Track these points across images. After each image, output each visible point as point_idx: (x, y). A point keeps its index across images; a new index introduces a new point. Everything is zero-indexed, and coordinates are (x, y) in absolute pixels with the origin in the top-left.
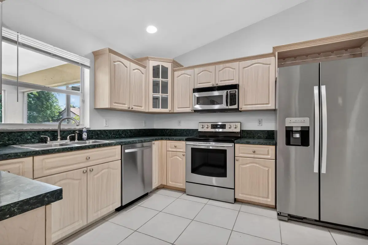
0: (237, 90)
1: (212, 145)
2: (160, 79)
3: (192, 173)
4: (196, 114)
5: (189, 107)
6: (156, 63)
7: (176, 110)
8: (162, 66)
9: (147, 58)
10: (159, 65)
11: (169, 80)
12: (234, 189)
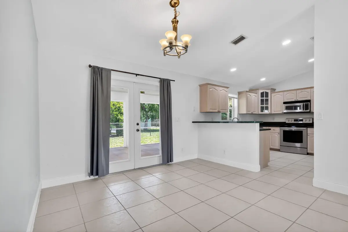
0: (309, 103)
1: (294, 129)
2: (265, 98)
3: (283, 141)
4: (285, 114)
5: (280, 110)
6: (262, 91)
7: (273, 112)
8: (265, 92)
9: (258, 89)
10: (264, 92)
11: (269, 98)
12: (307, 148)
